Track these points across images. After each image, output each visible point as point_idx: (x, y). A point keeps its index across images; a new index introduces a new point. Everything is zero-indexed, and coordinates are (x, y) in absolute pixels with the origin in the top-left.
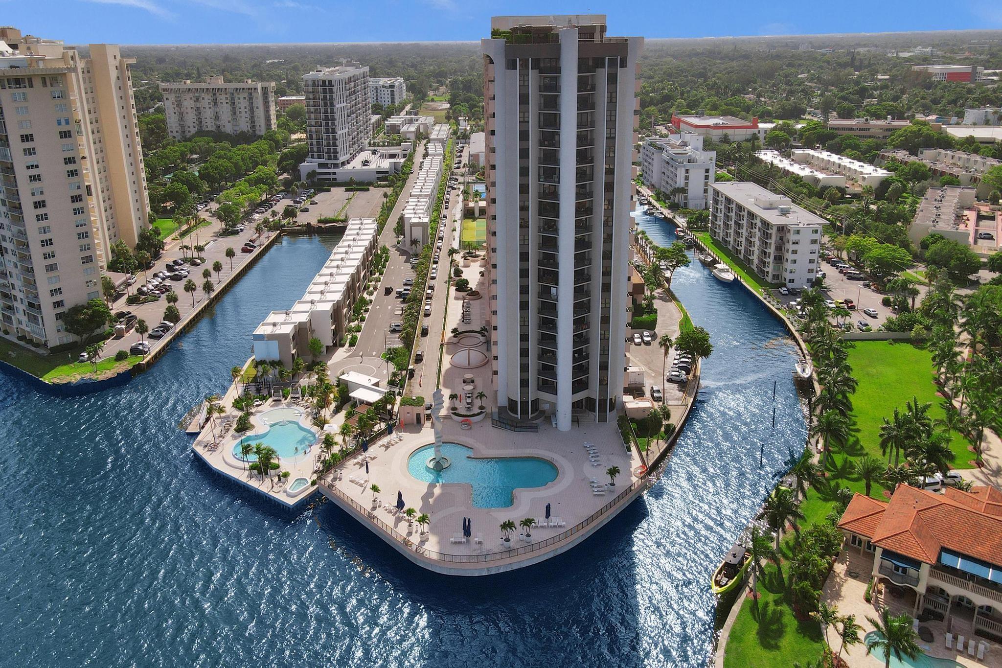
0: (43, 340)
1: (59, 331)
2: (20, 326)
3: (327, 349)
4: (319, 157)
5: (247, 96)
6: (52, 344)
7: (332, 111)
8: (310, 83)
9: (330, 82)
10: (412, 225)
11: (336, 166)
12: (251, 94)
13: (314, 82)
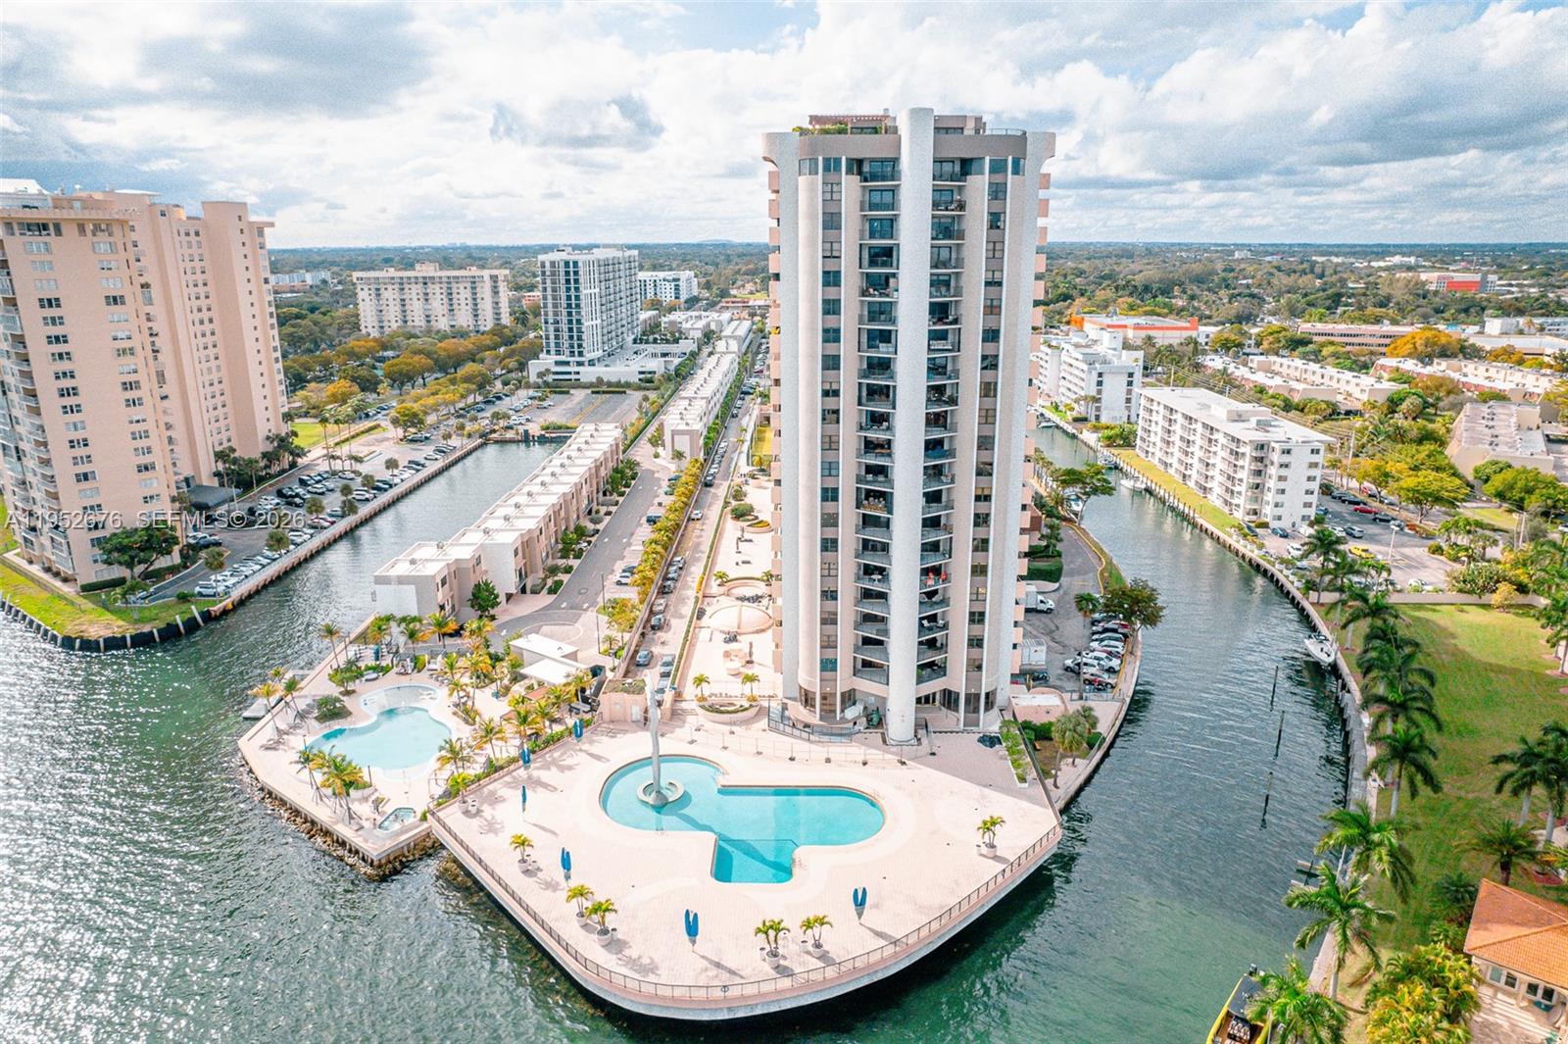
0: (73, 574)
1: (95, 563)
2: (44, 554)
3: (509, 597)
4: (558, 353)
5: (469, 285)
6: (83, 580)
7: (577, 298)
8: (548, 265)
9: (576, 264)
10: (674, 433)
11: (580, 364)
12: (474, 283)
13: (553, 264)
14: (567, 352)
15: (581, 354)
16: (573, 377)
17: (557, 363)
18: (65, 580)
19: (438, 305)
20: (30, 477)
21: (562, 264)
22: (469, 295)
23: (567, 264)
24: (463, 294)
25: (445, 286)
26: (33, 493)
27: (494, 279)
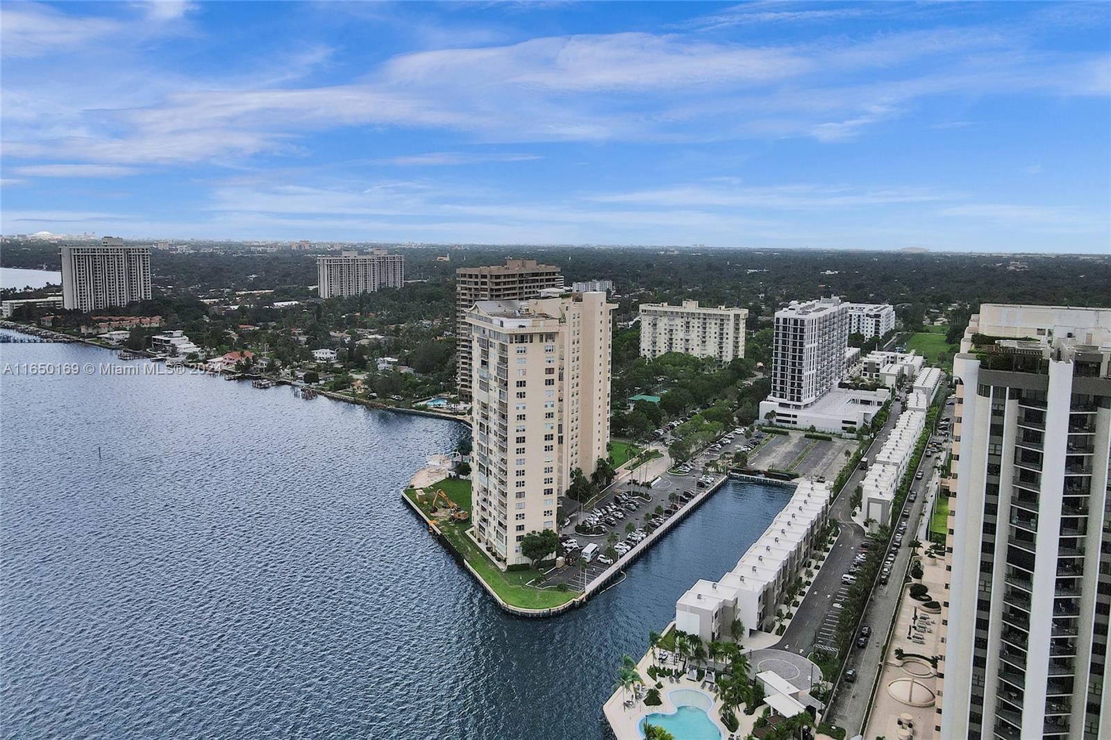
0: (504, 557)
1: (517, 551)
2: (490, 539)
3: (751, 631)
4: (781, 396)
5: (718, 322)
6: (509, 563)
7: (801, 352)
8: (781, 321)
9: (802, 321)
10: (871, 500)
11: (798, 407)
12: (722, 320)
13: (785, 320)
14: (789, 397)
15: (799, 400)
16: (791, 419)
17: (781, 405)
18: (499, 560)
19: (694, 335)
20: (491, 488)
21: (792, 322)
22: (718, 330)
23: (796, 321)
24: (713, 329)
25: (701, 320)
26: (490, 499)
27: (737, 317)
